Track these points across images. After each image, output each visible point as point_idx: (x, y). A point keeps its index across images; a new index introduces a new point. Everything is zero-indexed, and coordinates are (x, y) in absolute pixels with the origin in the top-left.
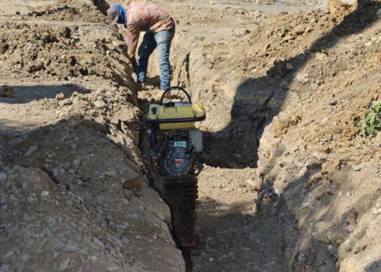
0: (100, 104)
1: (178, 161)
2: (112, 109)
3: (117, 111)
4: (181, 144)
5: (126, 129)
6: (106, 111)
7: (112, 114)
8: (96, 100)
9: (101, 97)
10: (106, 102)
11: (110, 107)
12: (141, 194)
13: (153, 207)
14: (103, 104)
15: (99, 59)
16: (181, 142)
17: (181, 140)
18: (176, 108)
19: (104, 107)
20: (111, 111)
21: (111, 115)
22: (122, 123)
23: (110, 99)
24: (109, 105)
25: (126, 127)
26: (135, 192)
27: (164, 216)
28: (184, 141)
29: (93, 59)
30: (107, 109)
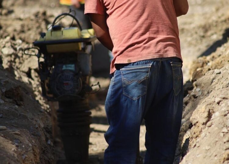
0: (9, 51)
1: (67, 83)
2: (22, 57)
3: (27, 59)
4: (69, 67)
5: (36, 77)
6: (15, 59)
7: (22, 61)
8: (4, 47)
9: (9, 44)
10: (15, 49)
11: (20, 55)
12: (22, 104)
13: (33, 115)
14: (12, 51)
15: (30, 26)
16: (70, 65)
17: (69, 64)
18: (62, 32)
19: (13, 54)
20: (21, 59)
21: (20, 63)
22: (33, 71)
23: (20, 47)
24: (19, 52)
25: (37, 74)
26: (16, 101)
27: (44, 124)
28: (72, 64)
29: (23, 26)
30: (16, 56)
